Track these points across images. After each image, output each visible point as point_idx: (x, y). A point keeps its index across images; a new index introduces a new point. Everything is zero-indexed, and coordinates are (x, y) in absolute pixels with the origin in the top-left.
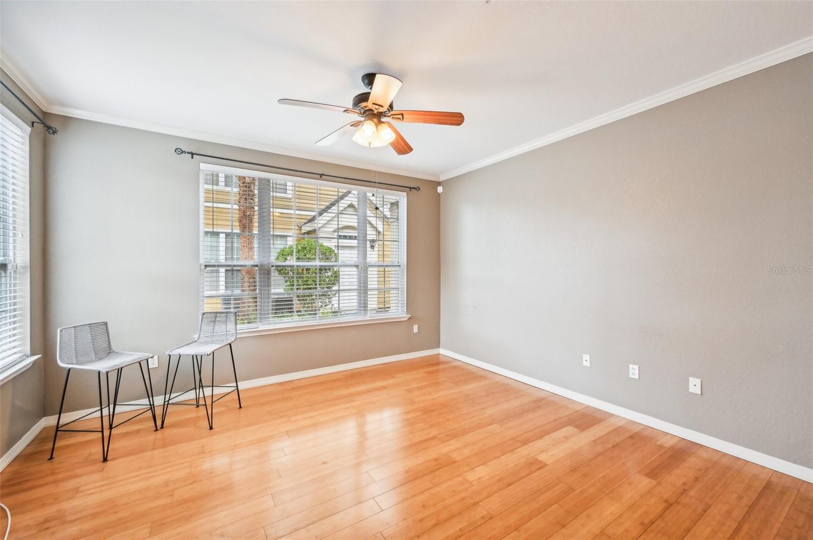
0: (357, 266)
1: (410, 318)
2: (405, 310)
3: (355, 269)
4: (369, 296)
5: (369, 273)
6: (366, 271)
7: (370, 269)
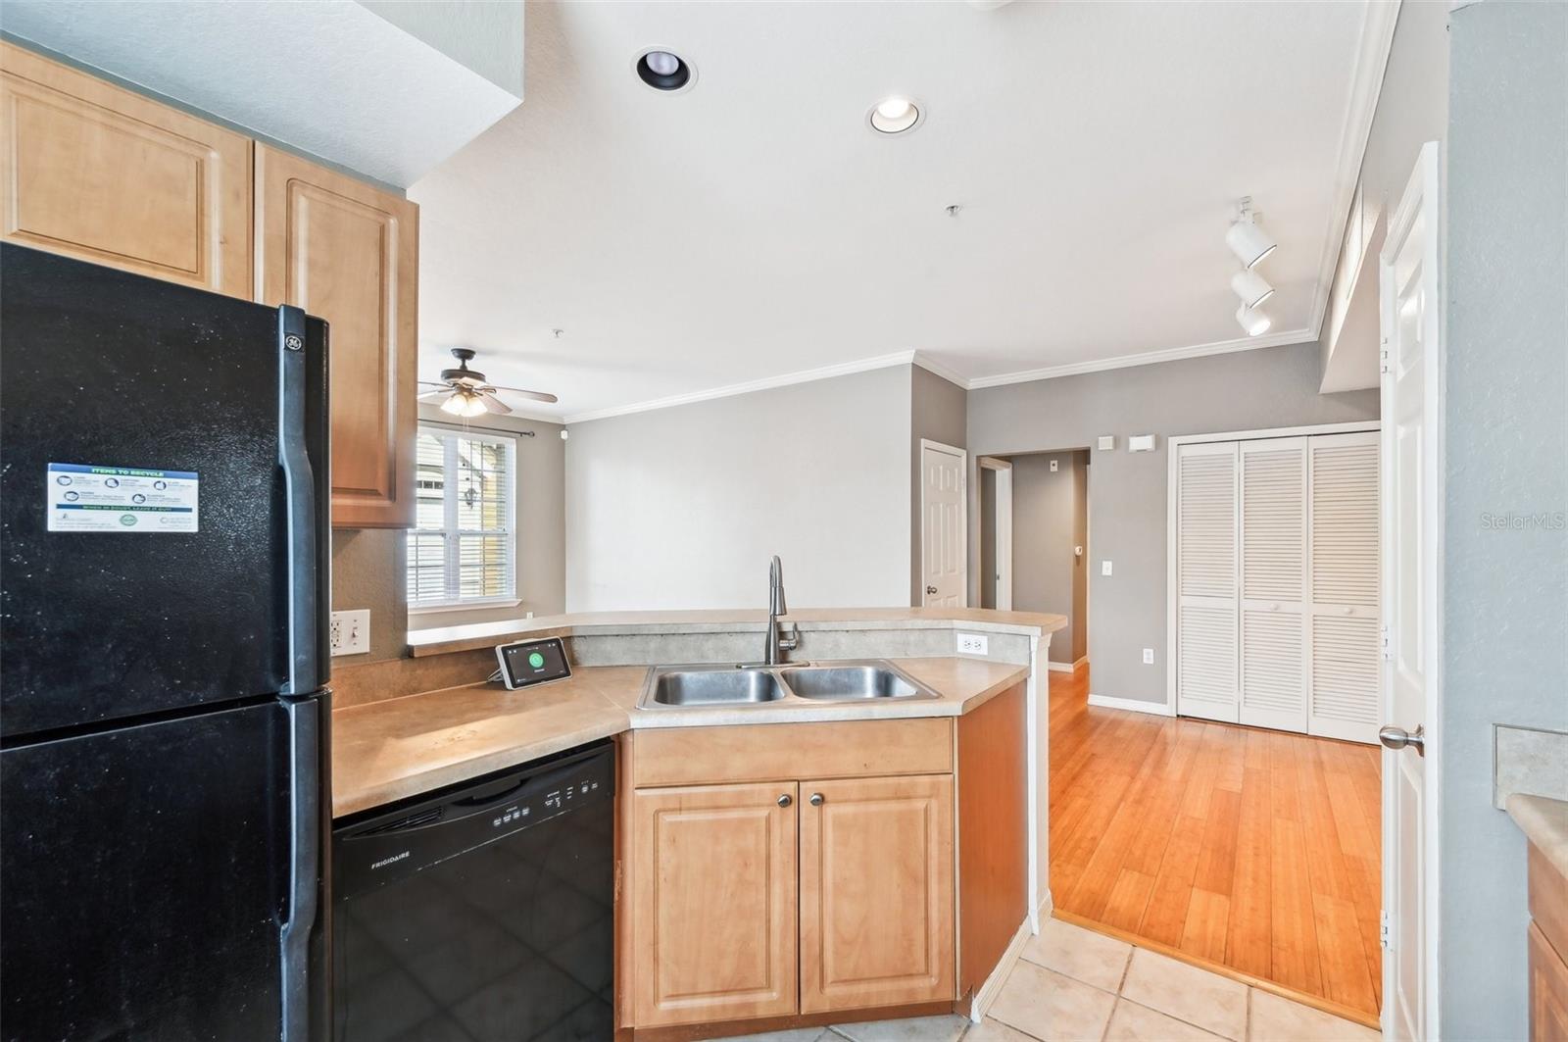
0: (443, 535)
1: (521, 603)
2: (514, 593)
3: (442, 539)
4: (461, 574)
5: (461, 543)
6: (457, 541)
7: (462, 539)
